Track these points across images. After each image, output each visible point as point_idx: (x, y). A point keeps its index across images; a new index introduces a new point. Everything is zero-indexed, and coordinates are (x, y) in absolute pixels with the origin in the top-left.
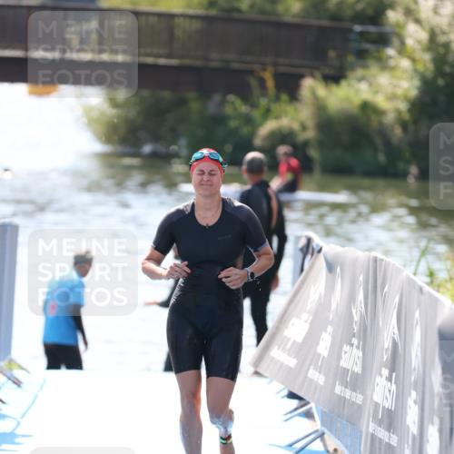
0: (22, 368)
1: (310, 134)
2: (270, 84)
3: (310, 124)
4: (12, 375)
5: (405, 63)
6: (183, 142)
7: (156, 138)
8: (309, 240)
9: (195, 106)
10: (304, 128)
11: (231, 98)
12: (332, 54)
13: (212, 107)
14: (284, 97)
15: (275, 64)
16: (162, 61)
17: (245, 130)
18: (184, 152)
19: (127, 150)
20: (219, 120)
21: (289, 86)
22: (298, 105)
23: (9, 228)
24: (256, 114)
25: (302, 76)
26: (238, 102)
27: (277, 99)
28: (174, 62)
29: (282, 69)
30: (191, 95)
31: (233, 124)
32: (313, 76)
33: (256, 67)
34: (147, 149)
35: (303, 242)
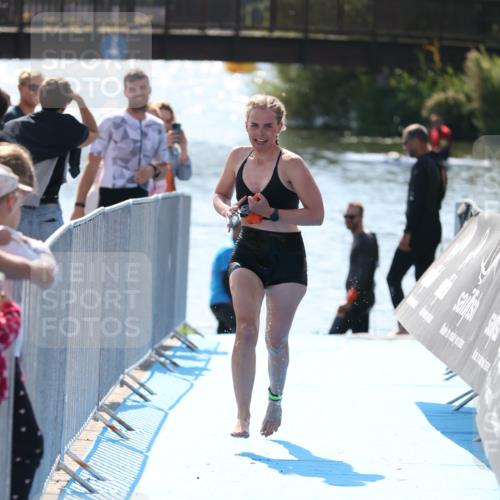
0: (196, 333)
1: (475, 105)
2: (437, 57)
3: (475, 95)
4: (187, 340)
6: (353, 115)
7: (326, 112)
8: (468, 207)
9: (364, 79)
10: (469, 98)
11: (398, 71)
12: (495, 28)
13: (380, 81)
14: (450, 70)
15: (441, 39)
16: (332, 37)
17: (413, 103)
18: (354, 124)
19: (300, 122)
20: (390, 92)
21: (455, 61)
22: (464, 78)
23: (182, 199)
24: (423, 87)
25: (468, 50)
26: (406, 75)
27: (444, 72)
28: (343, 38)
29: (446, 43)
30: (360, 69)
31: (401, 96)
32: (478, 50)
33: (424, 42)
34: (319, 121)
35: (462, 208)
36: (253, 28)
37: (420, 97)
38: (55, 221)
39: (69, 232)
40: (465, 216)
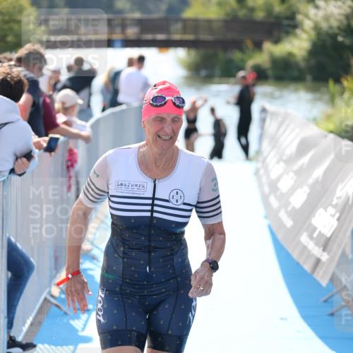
5: (304, 36)
7: (206, 67)
15: (252, 37)
20: (230, 61)
21: (258, 46)
22: (262, 54)
24: (245, 57)
27: (253, 52)
36: (177, 34)
37: (244, 61)
38: (90, 116)
39: (98, 121)
40: (264, 110)
